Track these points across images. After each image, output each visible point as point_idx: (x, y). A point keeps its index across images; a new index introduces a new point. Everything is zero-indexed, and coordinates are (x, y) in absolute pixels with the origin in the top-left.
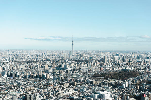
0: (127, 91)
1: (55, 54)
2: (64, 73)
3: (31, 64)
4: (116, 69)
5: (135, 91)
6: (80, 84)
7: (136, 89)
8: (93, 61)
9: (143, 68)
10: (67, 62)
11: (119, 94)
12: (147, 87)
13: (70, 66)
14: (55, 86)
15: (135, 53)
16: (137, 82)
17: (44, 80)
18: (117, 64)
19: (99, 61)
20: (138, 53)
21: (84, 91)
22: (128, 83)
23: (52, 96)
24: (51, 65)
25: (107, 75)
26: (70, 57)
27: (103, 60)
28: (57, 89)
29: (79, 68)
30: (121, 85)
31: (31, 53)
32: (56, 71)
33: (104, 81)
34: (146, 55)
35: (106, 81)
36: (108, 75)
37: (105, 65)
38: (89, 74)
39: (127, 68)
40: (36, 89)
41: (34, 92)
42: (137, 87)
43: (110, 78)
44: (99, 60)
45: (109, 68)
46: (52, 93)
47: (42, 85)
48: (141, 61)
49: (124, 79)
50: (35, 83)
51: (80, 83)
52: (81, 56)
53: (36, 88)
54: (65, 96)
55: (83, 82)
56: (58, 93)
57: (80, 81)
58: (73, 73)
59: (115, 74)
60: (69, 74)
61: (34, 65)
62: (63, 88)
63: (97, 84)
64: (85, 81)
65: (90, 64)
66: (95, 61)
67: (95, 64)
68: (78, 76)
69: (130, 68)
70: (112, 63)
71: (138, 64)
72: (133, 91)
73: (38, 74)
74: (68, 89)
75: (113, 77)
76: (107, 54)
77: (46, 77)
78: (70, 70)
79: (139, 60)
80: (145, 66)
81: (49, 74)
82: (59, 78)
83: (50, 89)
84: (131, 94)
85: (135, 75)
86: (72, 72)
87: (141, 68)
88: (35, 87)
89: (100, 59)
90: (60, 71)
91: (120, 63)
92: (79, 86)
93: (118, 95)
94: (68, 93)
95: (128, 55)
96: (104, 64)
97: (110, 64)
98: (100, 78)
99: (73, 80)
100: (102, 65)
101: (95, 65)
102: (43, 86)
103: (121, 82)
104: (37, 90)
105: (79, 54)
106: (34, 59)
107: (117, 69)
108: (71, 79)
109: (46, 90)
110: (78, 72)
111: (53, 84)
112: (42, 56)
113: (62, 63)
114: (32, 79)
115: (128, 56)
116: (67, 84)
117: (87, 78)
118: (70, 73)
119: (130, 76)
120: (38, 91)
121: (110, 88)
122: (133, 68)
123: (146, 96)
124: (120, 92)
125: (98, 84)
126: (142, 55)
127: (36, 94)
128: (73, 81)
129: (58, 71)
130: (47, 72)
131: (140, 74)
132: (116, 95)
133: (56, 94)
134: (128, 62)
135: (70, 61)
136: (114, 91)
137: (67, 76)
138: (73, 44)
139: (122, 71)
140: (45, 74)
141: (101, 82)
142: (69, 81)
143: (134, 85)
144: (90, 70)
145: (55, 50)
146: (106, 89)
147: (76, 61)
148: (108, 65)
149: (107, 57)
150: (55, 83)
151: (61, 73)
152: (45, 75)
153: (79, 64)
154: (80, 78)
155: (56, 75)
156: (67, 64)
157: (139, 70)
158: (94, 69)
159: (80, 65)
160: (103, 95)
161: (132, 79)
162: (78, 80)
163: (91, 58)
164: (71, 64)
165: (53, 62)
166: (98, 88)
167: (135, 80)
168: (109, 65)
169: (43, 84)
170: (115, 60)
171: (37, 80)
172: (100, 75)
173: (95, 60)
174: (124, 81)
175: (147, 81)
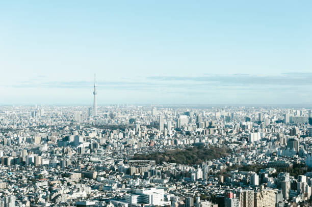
0: (200, 187)
1: (59, 114)
2: (73, 154)
3: (6, 136)
4: (182, 143)
5: (216, 187)
6: (104, 176)
7: (217, 183)
8: (135, 127)
9: (236, 140)
10: (82, 129)
11: (183, 193)
12: (239, 178)
13: (87, 138)
14: (53, 180)
15: (223, 110)
16: (222, 167)
17: (30, 169)
18: (184, 132)
19: (148, 127)
20: (229, 110)
21: (112, 190)
22: (203, 170)
23: (43, 201)
24: (47, 137)
25: (161, 156)
26: (88, 119)
27: (156, 125)
28: (55, 186)
29: (106, 142)
30: (188, 175)
31: (8, 113)
32: (56, 149)
33: (154, 168)
34: (245, 114)
35: (158, 167)
36: (164, 156)
37: (159, 135)
38: (126, 153)
39: (204, 141)
40: (10, 187)
41: (7, 194)
42: (219, 179)
43: (168, 162)
44: (149, 124)
45: (168, 140)
46: (45, 195)
47: (24, 178)
48: (233, 126)
49: (197, 162)
50: (9, 174)
51: (104, 173)
52: (112, 116)
53: (11, 185)
54: (72, 200)
55: (111, 171)
56: (57, 194)
57: (104, 169)
58: (92, 153)
59: (177, 153)
60: (84, 155)
61: (12, 138)
62: (69, 184)
63: (139, 174)
64: (116, 168)
65: (129, 134)
66: (141, 128)
67: (140, 132)
68: (102, 159)
69: (210, 141)
70: (175, 131)
71: (227, 132)
72: (212, 187)
73: (18, 156)
74: (79, 186)
75: (173, 159)
76: (166, 112)
77: (33, 161)
78: (86, 147)
79: (229, 124)
80: (240, 135)
81: (42, 155)
82: (61, 164)
83: (41, 187)
84: (207, 192)
85: (219, 155)
86: (89, 150)
87: (233, 140)
88: (10, 183)
89: (151, 123)
90: (65, 149)
91: (190, 129)
92: (102, 179)
93: (179, 195)
94: (78, 193)
95: (210, 113)
96: (157, 133)
97: (171, 133)
98: (147, 161)
99: (89, 167)
100: (153, 134)
101: (139, 135)
102: (25, 181)
103: (188, 168)
104: (13, 190)
105: (108, 114)
106: (13, 124)
107: (184, 143)
108: (87, 166)
109: (32, 189)
110: (103, 150)
111: (47, 177)
112: (31, 118)
113: (72, 132)
114: (3, 167)
115: (208, 117)
116: (76, 176)
117: (121, 163)
118: (86, 152)
119: (208, 156)
120: (15, 191)
121: (166, 181)
122: (216, 140)
123: (235, 197)
124: (185, 189)
125: (141, 174)
126: (238, 113)
127: (9, 199)
128: (90, 169)
129: (62, 149)
130: (37, 151)
131: (229, 151)
132: (176, 195)
133: (53, 197)
134: (208, 128)
135: (89, 127)
136: (174, 188)
137: (79, 159)
138: (96, 92)
139: (192, 147)
140: (32, 156)
141: (147, 171)
142: (82, 169)
143: (214, 174)
144: (128, 146)
145: (58, 106)
146: (157, 185)
147: (101, 127)
148: (166, 134)
149: (166, 118)
150: (53, 175)
151: (66, 153)
152: (31, 158)
153: (106, 134)
154: (106, 163)
155: (56, 157)
156: (81, 134)
157: (228, 145)
158: (136, 144)
159: (108, 135)
160: (149, 196)
161: (211, 163)
162: (101, 166)
163: (131, 121)
164: (90, 134)
165: (53, 130)
166: (140, 183)
167: (217, 165)
168: (169, 136)
169: (26, 177)
170: (182, 124)
171: (14, 168)
172: (147, 156)
173: (140, 126)
174: (196, 167)
175: (242, 166)
